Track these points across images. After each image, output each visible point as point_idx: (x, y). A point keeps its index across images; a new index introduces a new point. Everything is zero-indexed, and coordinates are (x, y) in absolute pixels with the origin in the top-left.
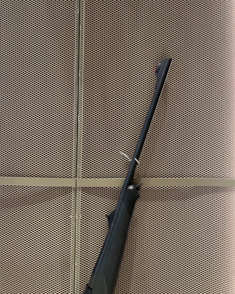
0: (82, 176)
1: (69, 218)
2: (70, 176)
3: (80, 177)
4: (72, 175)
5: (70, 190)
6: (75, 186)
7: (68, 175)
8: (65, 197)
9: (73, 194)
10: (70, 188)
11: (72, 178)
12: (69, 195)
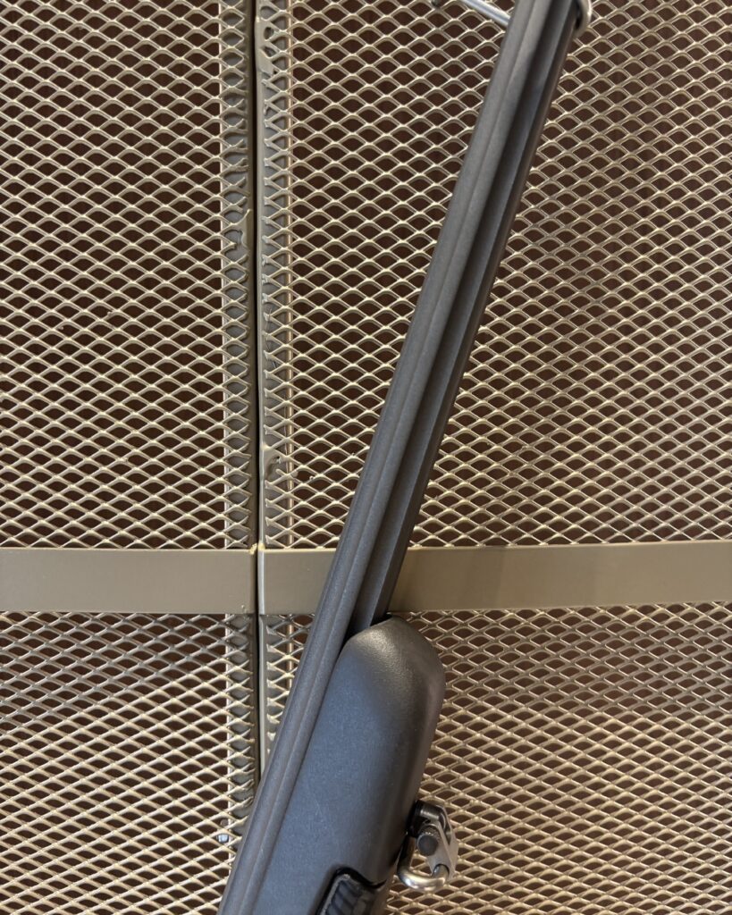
0: (303, 530)
1: (207, 847)
2: (203, 534)
3: (284, 540)
4: (219, 525)
5: (204, 641)
6: (248, 608)
7: (187, 524)
8: (174, 692)
9: (230, 669)
10: (203, 623)
11: (219, 543)
12: (205, 676)
